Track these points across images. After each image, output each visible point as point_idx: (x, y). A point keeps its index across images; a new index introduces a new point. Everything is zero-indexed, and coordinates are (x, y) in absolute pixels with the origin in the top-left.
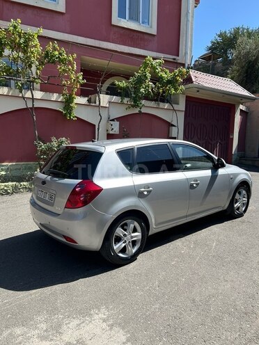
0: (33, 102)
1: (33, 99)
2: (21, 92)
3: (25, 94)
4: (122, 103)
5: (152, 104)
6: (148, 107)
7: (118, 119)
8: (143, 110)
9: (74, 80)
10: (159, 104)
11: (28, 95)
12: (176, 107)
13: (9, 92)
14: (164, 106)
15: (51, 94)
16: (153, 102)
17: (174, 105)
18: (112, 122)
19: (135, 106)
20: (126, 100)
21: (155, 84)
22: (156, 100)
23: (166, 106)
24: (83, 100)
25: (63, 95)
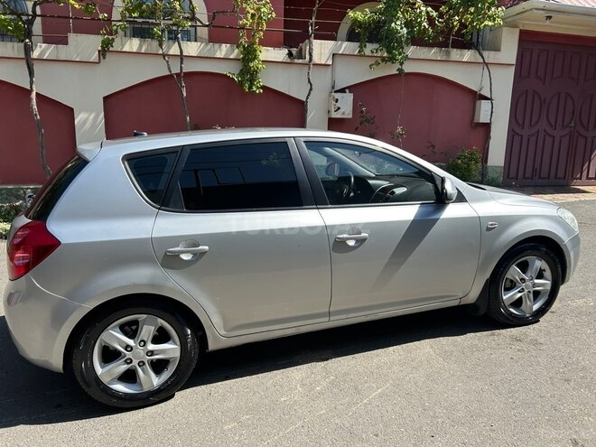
0: (182, 63)
1: (182, 57)
2: (161, 45)
3: (169, 48)
4: (361, 55)
5: (433, 53)
6: (421, 60)
7: (351, 88)
8: (409, 68)
9: (253, 15)
10: (448, 54)
11: (174, 50)
12: (490, 56)
13: (141, 46)
14: (462, 56)
15: (217, 45)
16: (434, 50)
17: (485, 54)
18: (338, 96)
19: (392, 59)
20: (369, 48)
21: (436, 9)
22: (440, 45)
23: (468, 55)
24: (280, 54)
25: (238, 47)
